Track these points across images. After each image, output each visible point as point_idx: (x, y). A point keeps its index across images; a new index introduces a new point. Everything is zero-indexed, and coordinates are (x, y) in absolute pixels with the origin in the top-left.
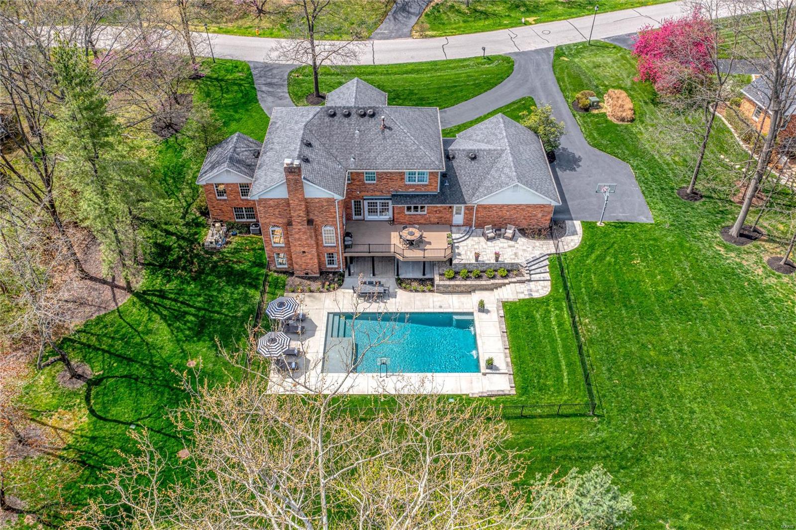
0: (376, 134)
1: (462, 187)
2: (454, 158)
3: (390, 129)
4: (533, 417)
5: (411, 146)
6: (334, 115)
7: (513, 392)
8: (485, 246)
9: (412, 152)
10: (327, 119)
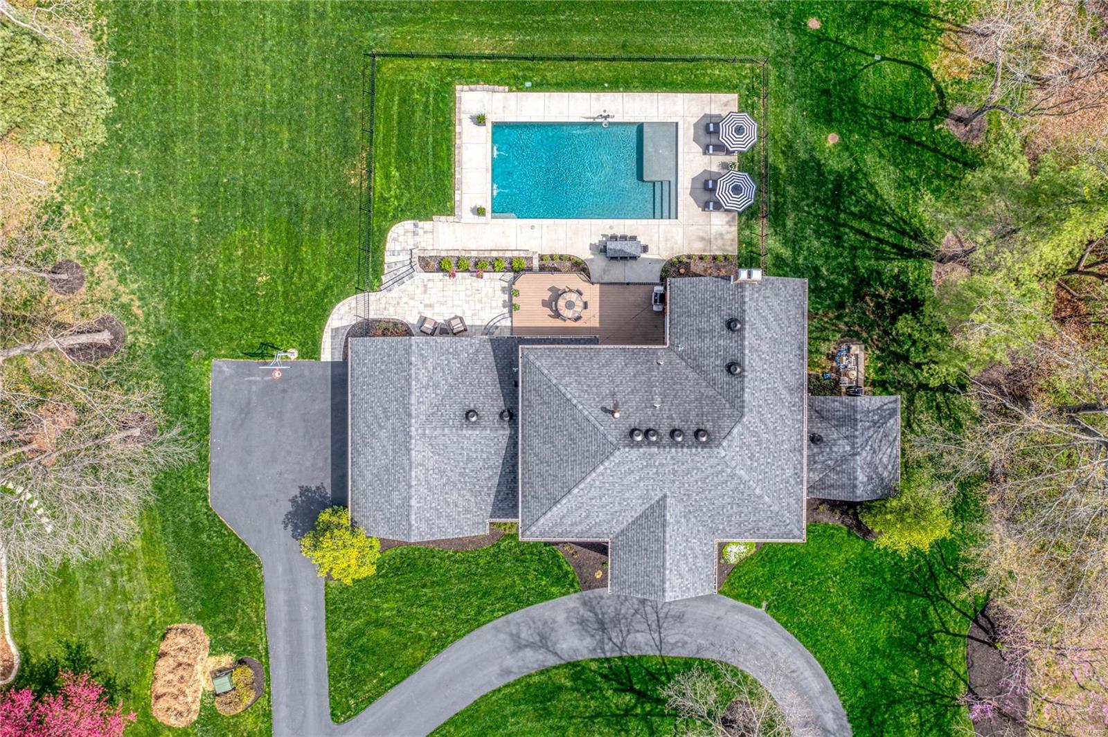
0: (626, 402)
1: (494, 363)
2: (501, 415)
3: (605, 410)
4: (440, 57)
5: (571, 383)
6: (697, 433)
7: (458, 87)
8: (466, 306)
9: (570, 373)
10: (709, 426)
